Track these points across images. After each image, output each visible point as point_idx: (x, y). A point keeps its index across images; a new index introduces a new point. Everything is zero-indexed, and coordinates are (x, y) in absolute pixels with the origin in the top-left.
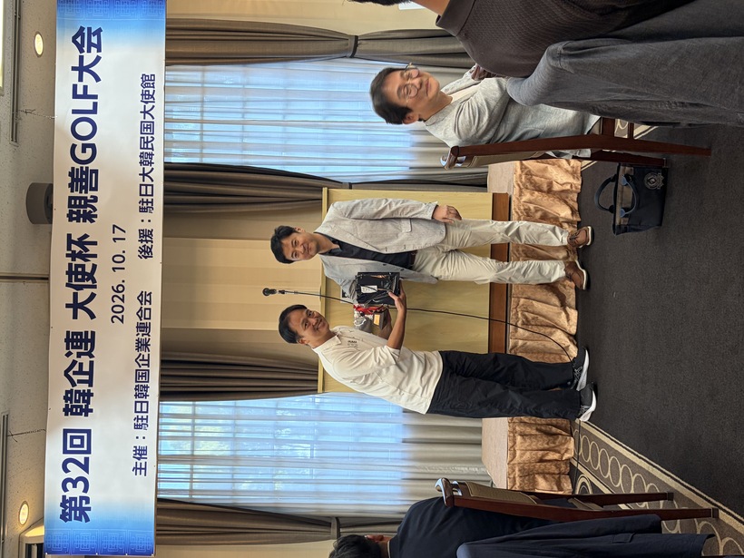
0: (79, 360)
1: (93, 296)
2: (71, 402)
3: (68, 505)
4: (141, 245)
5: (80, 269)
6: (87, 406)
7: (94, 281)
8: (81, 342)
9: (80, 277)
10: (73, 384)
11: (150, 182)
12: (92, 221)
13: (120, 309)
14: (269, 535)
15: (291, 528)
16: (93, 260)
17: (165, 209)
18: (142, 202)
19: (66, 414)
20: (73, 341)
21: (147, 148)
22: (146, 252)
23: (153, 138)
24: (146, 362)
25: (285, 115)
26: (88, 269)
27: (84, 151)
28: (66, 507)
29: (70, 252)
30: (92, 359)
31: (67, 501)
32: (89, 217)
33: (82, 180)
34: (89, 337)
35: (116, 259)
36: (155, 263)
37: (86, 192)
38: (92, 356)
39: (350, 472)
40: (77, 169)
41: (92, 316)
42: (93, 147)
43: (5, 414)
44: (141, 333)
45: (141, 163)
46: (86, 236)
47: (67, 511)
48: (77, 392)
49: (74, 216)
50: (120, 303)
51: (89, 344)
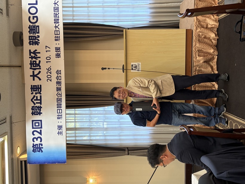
0: (36, 95)
1: (40, 72)
2: (34, 110)
3: (35, 147)
4: (56, 53)
5: (34, 63)
6: (40, 112)
7: (40, 67)
8: (37, 89)
9: (35, 65)
10: (35, 104)
11: (58, 30)
12: (38, 45)
13: (50, 77)
14: (104, 154)
15: (112, 152)
16: (39, 59)
17: (64, 40)
18: (56, 37)
19: (33, 115)
20: (33, 88)
21: (57, 17)
22: (58, 56)
23: (59, 13)
24: (60, 95)
25: (103, 3)
26: (38, 62)
27: (33, 19)
28: (34, 148)
29: (31, 56)
30: (41, 95)
31: (35, 146)
32: (37, 43)
33: (33, 30)
34: (39, 87)
35: (47, 58)
36: (62, 59)
37: (35, 34)
38: (41, 94)
39: (131, 132)
40: (31, 26)
41: (40, 79)
42: (37, 17)
43: (11, 116)
44: (58, 85)
45: (55, 23)
46: (36, 50)
47: (35, 149)
48: (36, 107)
49: (31, 43)
50: (50, 74)
51: (39, 89)
